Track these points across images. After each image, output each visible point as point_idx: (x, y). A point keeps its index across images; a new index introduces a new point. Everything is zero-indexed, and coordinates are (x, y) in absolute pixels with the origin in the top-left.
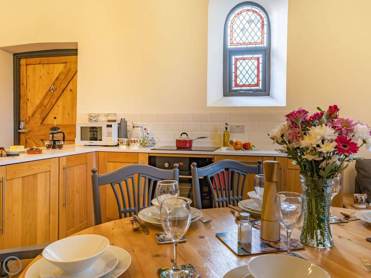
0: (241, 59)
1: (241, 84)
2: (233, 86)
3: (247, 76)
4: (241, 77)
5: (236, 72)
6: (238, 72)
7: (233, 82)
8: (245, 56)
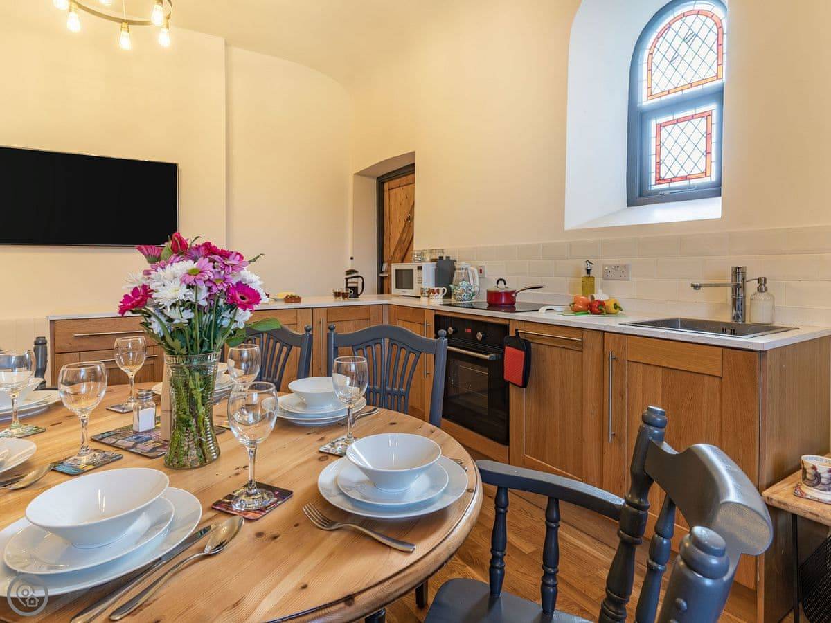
0: (668, 123)
1: (670, 176)
2: (653, 181)
3: (683, 157)
4: (668, 161)
5: (658, 154)
6: (664, 152)
7: (653, 175)
8: (677, 116)
